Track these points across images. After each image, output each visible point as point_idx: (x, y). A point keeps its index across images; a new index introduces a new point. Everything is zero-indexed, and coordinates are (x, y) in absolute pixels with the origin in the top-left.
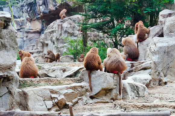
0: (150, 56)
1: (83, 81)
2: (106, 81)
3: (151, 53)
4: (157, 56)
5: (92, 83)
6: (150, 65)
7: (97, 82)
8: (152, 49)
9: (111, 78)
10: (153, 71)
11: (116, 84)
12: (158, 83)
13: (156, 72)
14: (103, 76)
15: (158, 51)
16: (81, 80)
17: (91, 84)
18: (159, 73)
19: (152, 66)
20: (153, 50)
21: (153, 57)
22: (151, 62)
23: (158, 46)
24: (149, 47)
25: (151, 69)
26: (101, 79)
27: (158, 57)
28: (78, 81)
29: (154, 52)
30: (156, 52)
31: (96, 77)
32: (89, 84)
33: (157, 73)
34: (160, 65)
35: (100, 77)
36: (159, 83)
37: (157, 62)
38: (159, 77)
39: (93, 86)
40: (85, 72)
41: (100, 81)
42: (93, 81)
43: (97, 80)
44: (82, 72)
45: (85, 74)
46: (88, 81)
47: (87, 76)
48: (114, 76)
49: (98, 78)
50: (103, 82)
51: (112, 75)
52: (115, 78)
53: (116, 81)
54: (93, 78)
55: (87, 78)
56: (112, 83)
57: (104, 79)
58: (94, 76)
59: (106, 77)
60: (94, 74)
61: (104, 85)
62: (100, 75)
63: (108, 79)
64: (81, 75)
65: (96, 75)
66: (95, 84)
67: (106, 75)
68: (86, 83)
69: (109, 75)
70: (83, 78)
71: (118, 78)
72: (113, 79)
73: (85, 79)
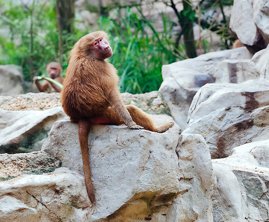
1: (60, 165)
2: (148, 165)
5: (94, 171)
7: (116, 170)
9: (169, 153)
11: (187, 175)
14: (136, 144)
16: (53, 161)
26: (129, 156)
28: (40, 167)
31: (112, 149)
32: (82, 178)
39: (101, 184)
40: (65, 130)
41: (127, 164)
42: (100, 166)
43: (113, 163)
44: (56, 132)
45: (68, 138)
46: (79, 165)
47: (73, 145)
48: (181, 143)
49: (119, 152)
50: (137, 170)
51: (172, 141)
52: (185, 151)
53: (189, 163)
54: (98, 152)
55: (75, 155)
56: (175, 172)
57: (140, 156)
58: (102, 147)
59: (151, 147)
60: (102, 139)
61: (141, 181)
62: (125, 143)
63: (158, 157)
64: (53, 144)
65: (111, 140)
66: (107, 176)
67: (150, 142)
68: (72, 172)
69: (162, 143)
70: (60, 152)
71: (194, 153)
72: (178, 155)
73: (68, 158)
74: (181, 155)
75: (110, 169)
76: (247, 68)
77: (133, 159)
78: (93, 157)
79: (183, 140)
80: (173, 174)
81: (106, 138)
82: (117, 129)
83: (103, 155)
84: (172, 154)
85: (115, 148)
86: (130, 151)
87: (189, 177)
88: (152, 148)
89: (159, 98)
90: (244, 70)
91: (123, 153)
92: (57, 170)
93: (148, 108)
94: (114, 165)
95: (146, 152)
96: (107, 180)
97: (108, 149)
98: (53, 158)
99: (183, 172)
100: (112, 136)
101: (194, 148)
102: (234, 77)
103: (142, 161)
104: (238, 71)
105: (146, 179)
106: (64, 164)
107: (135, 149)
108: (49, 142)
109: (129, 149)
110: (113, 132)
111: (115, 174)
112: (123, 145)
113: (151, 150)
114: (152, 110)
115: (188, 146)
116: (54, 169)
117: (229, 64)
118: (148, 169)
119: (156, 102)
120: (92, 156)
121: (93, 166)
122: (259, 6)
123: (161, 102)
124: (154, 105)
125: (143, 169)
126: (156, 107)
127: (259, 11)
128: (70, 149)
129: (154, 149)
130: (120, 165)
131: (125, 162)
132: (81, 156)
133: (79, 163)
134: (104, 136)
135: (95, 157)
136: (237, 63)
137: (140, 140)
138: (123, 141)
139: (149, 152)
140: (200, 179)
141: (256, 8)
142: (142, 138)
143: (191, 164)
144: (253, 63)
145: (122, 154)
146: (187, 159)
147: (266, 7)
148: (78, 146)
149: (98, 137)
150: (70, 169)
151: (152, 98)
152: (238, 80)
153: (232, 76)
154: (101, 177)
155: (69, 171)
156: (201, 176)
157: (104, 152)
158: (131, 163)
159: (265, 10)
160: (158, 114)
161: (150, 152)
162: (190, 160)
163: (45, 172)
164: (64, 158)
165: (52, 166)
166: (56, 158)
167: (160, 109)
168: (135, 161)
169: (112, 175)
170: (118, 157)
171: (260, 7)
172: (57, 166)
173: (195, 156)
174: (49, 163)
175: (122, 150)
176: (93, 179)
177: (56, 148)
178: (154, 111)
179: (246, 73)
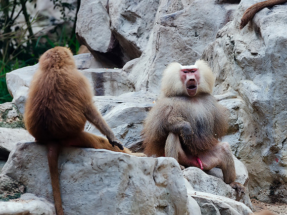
0: (229, 79)
1: (25, 191)
2: (128, 192)
3: (234, 67)
4: (269, 79)
5: (66, 198)
6: (233, 117)
7: (91, 197)
8: (239, 47)
9: (147, 178)
10: (246, 140)
11: (162, 202)
12: (268, 192)
13: (260, 145)
14: (114, 169)
15: (272, 56)
16: (16, 186)
17: (62, 203)
18: (275, 150)
19: (241, 119)
20: (246, 54)
21: (245, 82)
22: (236, 105)
23: (272, 36)
24: (226, 40)
25: (237, 135)
26: (106, 182)
27: (273, 84)
28: (5, 193)
29: (250, 62)
30: (260, 62)
31: (86, 174)
32: (52, 205)
33: (265, 151)
34: (278, 118)
35: (102, 175)
36: (272, 194)
37: (269, 102)
38: (272, 169)
39: (73, 212)
40: (30, 152)
41: (104, 190)
42: (72, 192)
43: (87, 189)
44: (20, 153)
45: (33, 161)
46: (47, 191)
47: (40, 168)
48: (157, 167)
49: (95, 177)
50: (116, 197)
51: (150, 166)
52: (161, 176)
53: (164, 190)
54: (69, 176)
55: (42, 180)
56: (153, 199)
57: (119, 182)
58: (75, 171)
59: (130, 172)
60: (74, 162)
61: (121, 209)
62: (101, 167)
63: (137, 183)
64: (16, 167)
65: (86, 164)
66: (81, 203)
67: (130, 166)
68: (39, 198)
69: (140, 167)
70: (24, 176)
71: (169, 178)
72: (155, 180)
73: (34, 183)
74: (157, 181)
75: (84, 196)
76: (117, 78)
77: (112, 185)
78: (64, 182)
79: (159, 165)
80: (152, 202)
81: (78, 162)
82: (92, 151)
83: (76, 180)
84: (150, 179)
85: (90, 172)
86: (108, 176)
87: (164, 205)
88: (132, 173)
89: (14, 110)
90: (113, 80)
91: (99, 179)
92: (23, 196)
93: (3, 121)
94: (88, 192)
95: (125, 178)
96: (81, 208)
97: (81, 173)
98: (17, 183)
99: (159, 200)
100: (86, 159)
101: (169, 173)
102: (101, 88)
103: (122, 188)
104: (106, 81)
105: (126, 208)
106: (29, 189)
107: (113, 174)
108: (12, 165)
109: (107, 174)
110: (87, 154)
111: (90, 201)
112: (99, 169)
113: (131, 176)
114: (7, 123)
115: (163, 170)
116: (20, 195)
117: (93, 74)
118: (128, 196)
119: (11, 114)
120: (62, 181)
121: (64, 192)
122: (120, 9)
123: (16, 114)
124: (9, 117)
125: (123, 195)
126: (11, 120)
127: (120, 15)
128: (36, 173)
129: (133, 175)
130: (96, 192)
131: (103, 188)
132: (49, 181)
133: (46, 188)
134: (77, 159)
135: (66, 183)
136: (105, 73)
137: (120, 164)
138: (99, 164)
139: (128, 177)
140: (175, 207)
141: (116, 12)
142: (122, 162)
143: (166, 190)
144: (125, 73)
145: (97, 179)
146: (163, 185)
147: (129, 11)
148: (45, 169)
149: (68, 160)
150: (37, 195)
151: (8, 110)
152: (105, 92)
153: (97, 87)
154: (74, 204)
155: (36, 197)
156: (176, 204)
157: (76, 176)
158: (110, 189)
159: (128, 14)
160: (14, 128)
161: (130, 178)
162: (165, 186)
163: (11, 198)
164: (29, 183)
165: (17, 192)
166: (19, 183)
167: (16, 122)
168: (114, 188)
169: (87, 202)
170: (94, 182)
171: (120, 11)
172: (22, 191)
173: (170, 181)
174: (13, 189)
175: (97, 175)
176: (64, 207)
177: (19, 172)
178: (9, 124)
179: (115, 83)
